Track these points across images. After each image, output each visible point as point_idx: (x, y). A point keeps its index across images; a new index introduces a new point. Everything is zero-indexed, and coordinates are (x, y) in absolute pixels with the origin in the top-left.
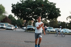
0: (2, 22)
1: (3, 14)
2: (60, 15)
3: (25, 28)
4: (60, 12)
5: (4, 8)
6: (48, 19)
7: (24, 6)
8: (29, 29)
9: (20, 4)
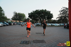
0: (24, 22)
1: (25, 18)
2: (53, 17)
3: (35, 24)
4: (53, 15)
5: (25, 15)
6: (47, 19)
7: (34, 14)
8: (38, 25)
9: (32, 13)
